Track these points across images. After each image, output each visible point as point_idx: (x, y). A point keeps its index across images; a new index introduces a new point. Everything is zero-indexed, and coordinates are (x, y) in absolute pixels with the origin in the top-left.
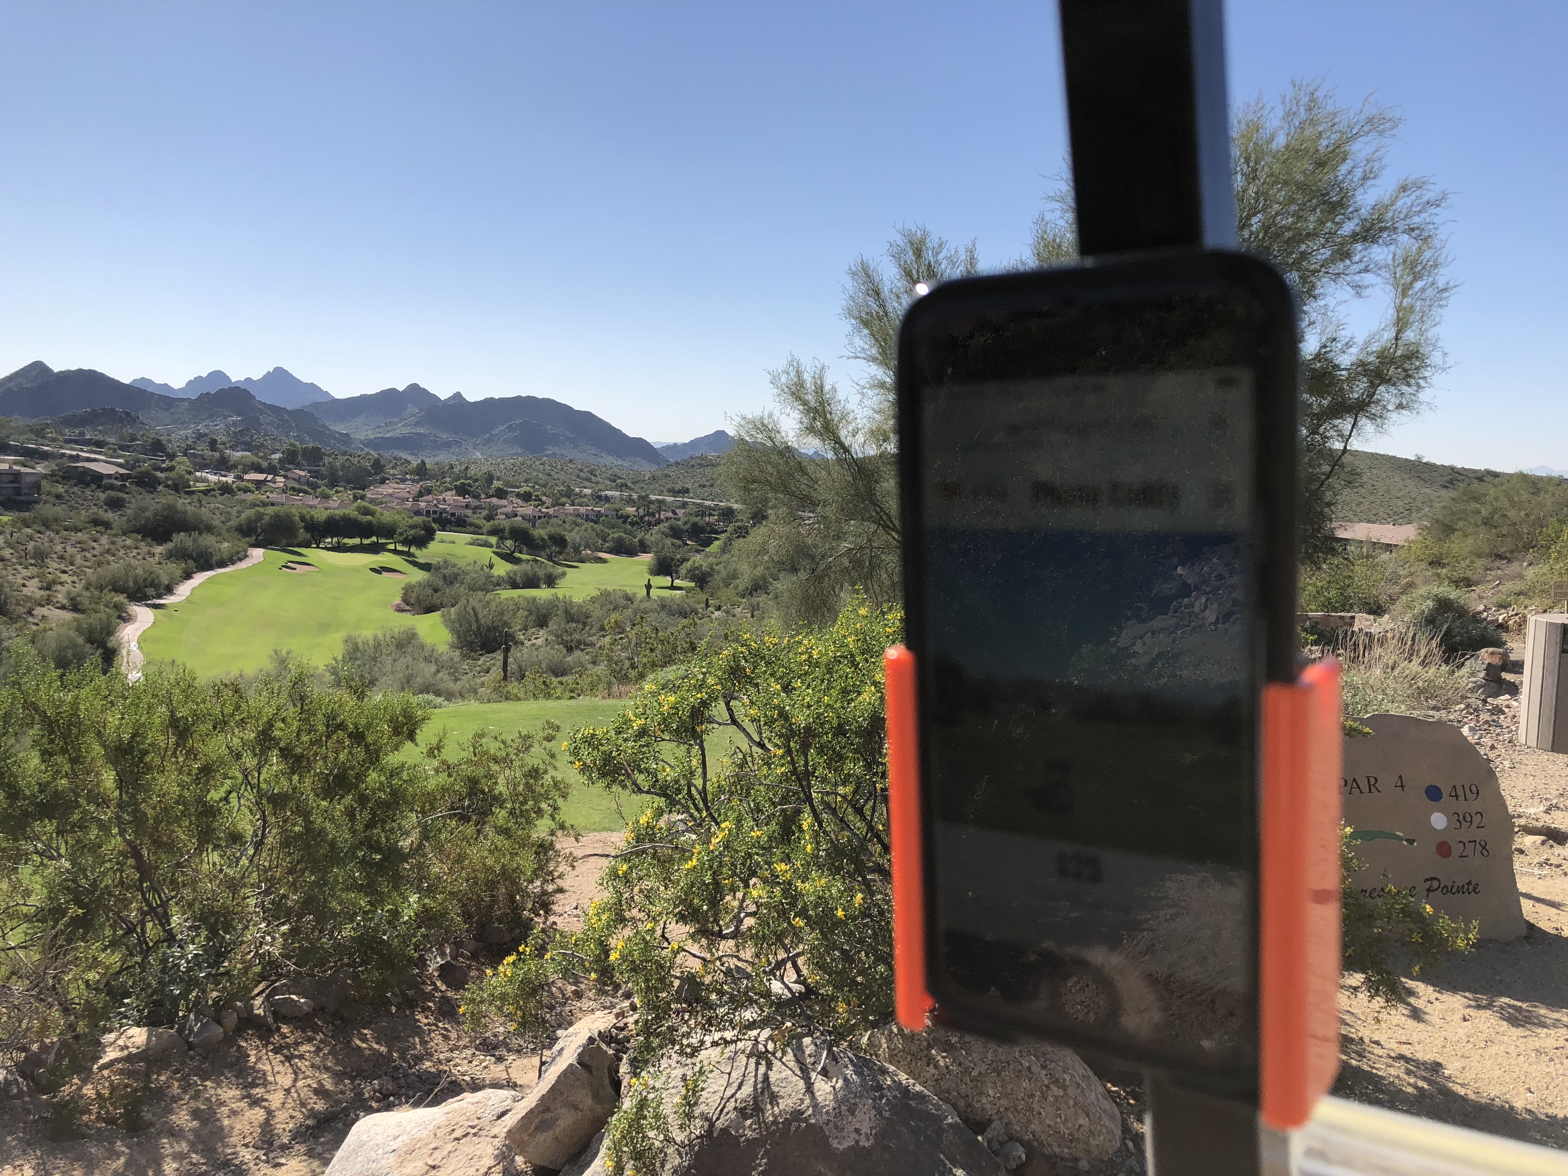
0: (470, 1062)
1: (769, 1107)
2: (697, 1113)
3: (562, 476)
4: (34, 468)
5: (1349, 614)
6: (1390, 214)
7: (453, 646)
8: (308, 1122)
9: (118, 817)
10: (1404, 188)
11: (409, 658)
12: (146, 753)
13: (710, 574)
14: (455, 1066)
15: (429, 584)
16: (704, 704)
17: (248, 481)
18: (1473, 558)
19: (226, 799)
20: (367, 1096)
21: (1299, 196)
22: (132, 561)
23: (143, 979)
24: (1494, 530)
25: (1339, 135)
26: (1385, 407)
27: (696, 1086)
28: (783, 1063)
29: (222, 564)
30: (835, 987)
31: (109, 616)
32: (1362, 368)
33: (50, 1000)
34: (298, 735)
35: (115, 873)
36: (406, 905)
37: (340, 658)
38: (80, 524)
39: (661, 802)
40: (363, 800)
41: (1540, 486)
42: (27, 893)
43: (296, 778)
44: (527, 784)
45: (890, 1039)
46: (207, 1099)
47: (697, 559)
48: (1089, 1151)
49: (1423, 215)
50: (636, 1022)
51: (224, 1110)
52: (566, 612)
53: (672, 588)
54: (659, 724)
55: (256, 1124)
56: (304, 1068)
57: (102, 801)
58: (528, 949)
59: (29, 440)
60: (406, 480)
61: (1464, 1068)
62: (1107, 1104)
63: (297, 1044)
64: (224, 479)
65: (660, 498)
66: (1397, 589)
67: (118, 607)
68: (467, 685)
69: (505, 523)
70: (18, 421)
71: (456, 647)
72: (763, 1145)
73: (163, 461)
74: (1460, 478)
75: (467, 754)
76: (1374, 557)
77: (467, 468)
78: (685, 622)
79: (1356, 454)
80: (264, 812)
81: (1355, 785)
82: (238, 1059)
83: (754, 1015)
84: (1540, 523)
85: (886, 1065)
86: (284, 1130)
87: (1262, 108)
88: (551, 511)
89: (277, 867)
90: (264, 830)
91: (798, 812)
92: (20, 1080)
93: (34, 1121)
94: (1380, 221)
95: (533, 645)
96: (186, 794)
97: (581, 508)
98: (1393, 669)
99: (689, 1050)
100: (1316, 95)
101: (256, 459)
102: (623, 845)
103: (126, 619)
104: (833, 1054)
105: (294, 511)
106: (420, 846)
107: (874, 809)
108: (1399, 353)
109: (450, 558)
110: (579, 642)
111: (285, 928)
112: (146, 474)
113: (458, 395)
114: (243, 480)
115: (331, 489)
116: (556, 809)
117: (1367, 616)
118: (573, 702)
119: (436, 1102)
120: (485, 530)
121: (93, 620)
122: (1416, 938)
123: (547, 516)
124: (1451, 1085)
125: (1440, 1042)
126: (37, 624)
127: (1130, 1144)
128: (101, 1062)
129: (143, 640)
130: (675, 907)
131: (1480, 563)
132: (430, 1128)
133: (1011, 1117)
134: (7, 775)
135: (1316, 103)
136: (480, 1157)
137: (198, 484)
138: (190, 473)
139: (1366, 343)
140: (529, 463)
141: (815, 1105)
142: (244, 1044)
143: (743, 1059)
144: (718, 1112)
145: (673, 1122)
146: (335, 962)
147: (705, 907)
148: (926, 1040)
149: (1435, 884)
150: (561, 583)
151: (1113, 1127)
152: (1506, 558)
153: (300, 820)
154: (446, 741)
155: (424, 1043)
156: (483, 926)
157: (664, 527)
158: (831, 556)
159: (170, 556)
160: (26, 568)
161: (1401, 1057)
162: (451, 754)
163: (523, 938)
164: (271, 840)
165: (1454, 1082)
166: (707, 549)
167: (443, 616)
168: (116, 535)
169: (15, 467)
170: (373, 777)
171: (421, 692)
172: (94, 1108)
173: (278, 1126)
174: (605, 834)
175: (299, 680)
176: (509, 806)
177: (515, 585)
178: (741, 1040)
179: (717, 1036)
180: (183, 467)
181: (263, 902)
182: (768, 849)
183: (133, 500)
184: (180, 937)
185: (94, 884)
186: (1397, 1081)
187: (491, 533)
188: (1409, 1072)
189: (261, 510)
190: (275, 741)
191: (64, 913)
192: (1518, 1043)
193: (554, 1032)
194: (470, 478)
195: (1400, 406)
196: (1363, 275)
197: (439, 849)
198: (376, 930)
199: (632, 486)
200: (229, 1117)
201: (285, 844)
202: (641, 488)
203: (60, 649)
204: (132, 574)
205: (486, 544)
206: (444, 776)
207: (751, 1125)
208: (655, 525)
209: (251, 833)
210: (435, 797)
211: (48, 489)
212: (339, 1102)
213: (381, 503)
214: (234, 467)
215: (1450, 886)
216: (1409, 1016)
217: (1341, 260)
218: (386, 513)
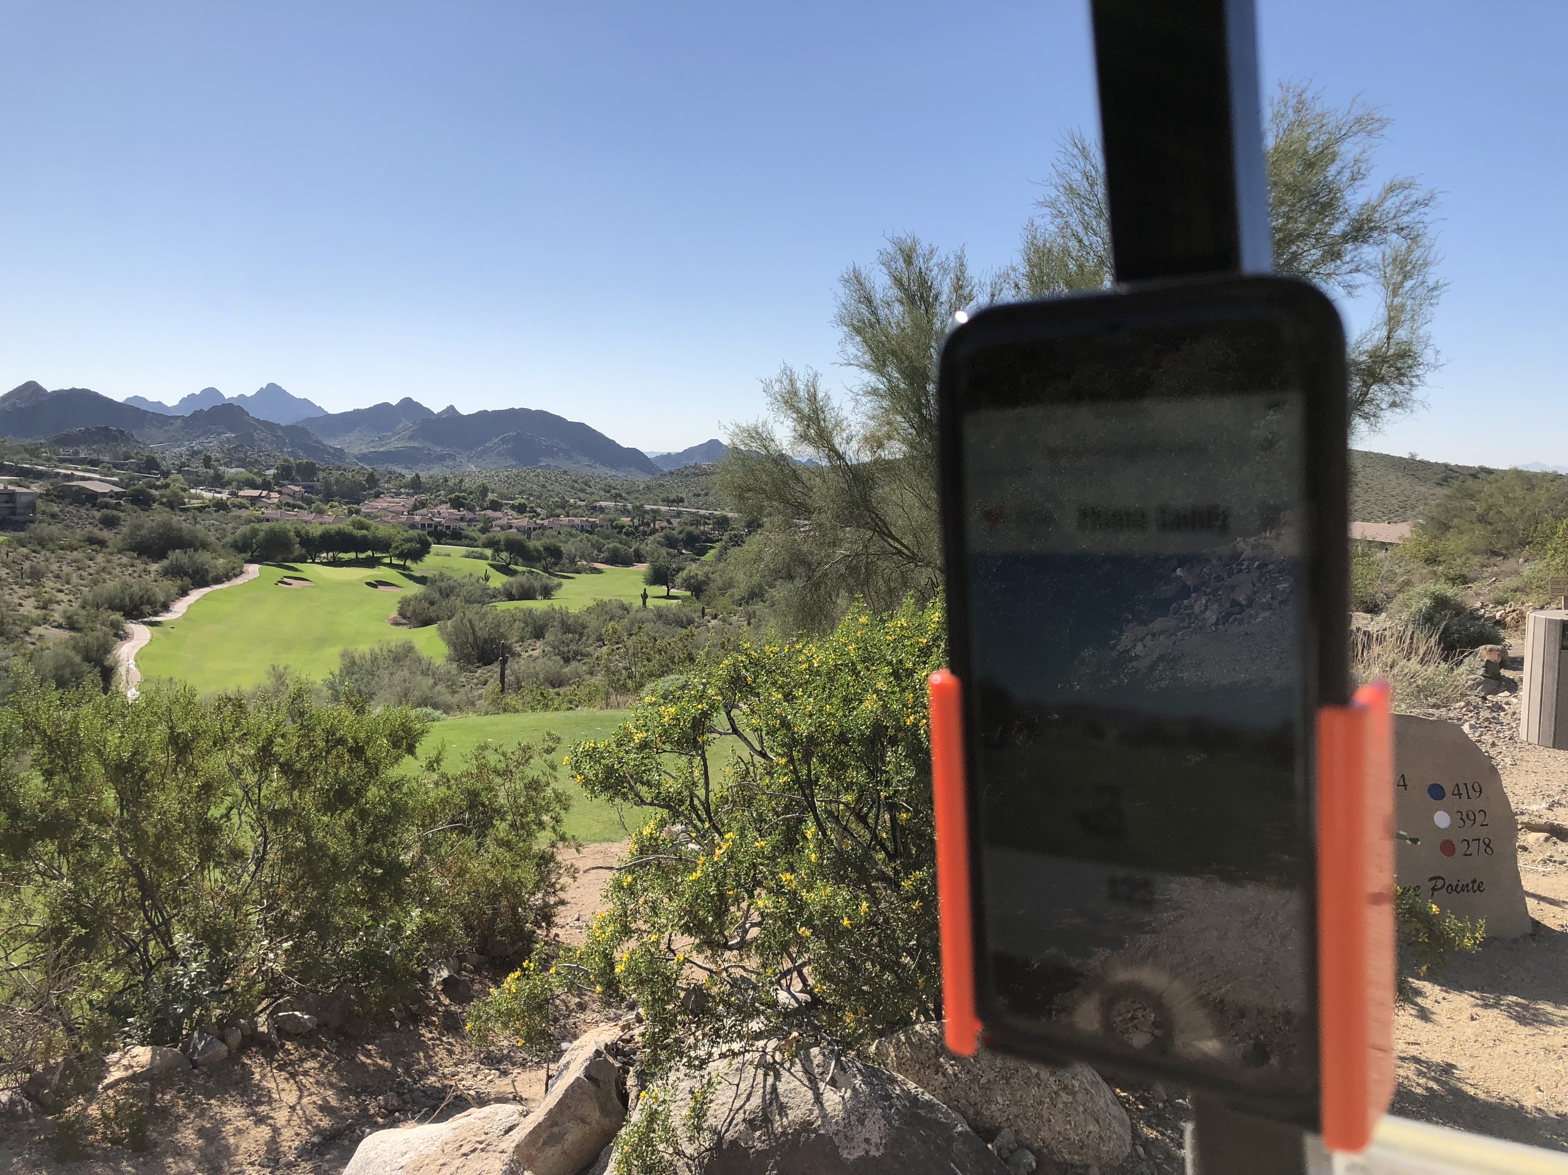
0: (475, 1076)
1: (777, 1118)
2: (705, 1126)
3: (557, 488)
4: (28, 488)
5: (1347, 613)
6: (1377, 215)
7: (450, 659)
8: (315, 1139)
9: (119, 836)
10: (1391, 190)
11: (406, 672)
12: (145, 771)
13: (705, 583)
14: (460, 1080)
15: (425, 597)
16: (705, 715)
17: (243, 497)
18: (1469, 555)
19: (227, 816)
20: (372, 1112)
21: (1289, 199)
22: (128, 578)
23: (146, 999)
24: (1489, 527)
25: (1327, 136)
26: (1378, 405)
27: (704, 1098)
28: (791, 1074)
29: (218, 580)
30: (842, 996)
31: (105, 634)
33: (54, 1020)
34: (297, 751)
35: (117, 892)
36: (408, 919)
37: (337, 672)
38: (75, 543)
39: (665, 813)
40: (363, 814)
41: (1534, 482)
42: (29, 913)
43: (296, 793)
44: (530, 799)
45: (898, 1047)
46: (211, 1118)
47: (692, 568)
48: (1099, 1158)
49: (1412, 215)
50: (643, 1035)
51: (229, 1128)
52: (563, 623)
53: (668, 597)
54: (660, 736)
55: (262, 1141)
56: (308, 1085)
57: (103, 821)
58: (532, 965)
59: (23, 460)
60: (401, 493)
61: (1473, 1068)
62: (1116, 1110)
63: (302, 1060)
64: (218, 496)
65: (655, 507)
66: (1394, 587)
67: (115, 625)
68: (465, 698)
69: (501, 536)
70: (12, 441)
71: (454, 660)
72: (773, 1156)
73: (158, 479)
74: (1454, 475)
75: (469, 766)
76: (1370, 556)
77: (461, 481)
78: (682, 631)
80: (265, 829)
82: (243, 1077)
83: (761, 1025)
84: (1536, 520)
85: (895, 1074)
86: (290, 1147)
88: (546, 522)
89: (279, 883)
90: (265, 847)
91: (801, 821)
92: (26, 1101)
93: (41, 1142)
94: (1371, 221)
95: (530, 656)
96: (187, 811)
97: (575, 519)
98: (1391, 667)
99: (697, 1063)
100: (1304, 97)
101: (250, 476)
102: (626, 856)
103: (123, 637)
104: (842, 1065)
105: (288, 526)
106: (421, 858)
107: (877, 817)
108: (1391, 352)
109: (445, 571)
110: (576, 653)
111: (285, 945)
112: (140, 492)
113: (452, 408)
114: (238, 497)
115: (326, 504)
116: (558, 821)
117: (1365, 615)
118: (571, 713)
119: (443, 1117)
120: (480, 543)
121: (91, 638)
122: (1423, 938)
123: (542, 527)
125: (1448, 1042)
126: (33, 644)
127: (1141, 1150)
128: (106, 1081)
129: (140, 657)
130: (681, 918)
131: (1476, 560)
132: (438, 1144)
133: (1021, 1124)
134: (7, 795)
135: (1304, 105)
136: (489, 1173)
137: (193, 501)
138: (184, 490)
139: (1357, 343)
140: (524, 475)
141: (824, 1116)
142: (249, 1062)
143: (751, 1070)
144: (726, 1124)
145: (682, 1134)
146: (339, 978)
147: (710, 919)
148: (933, 1047)
149: (1440, 883)
150: (557, 594)
151: (1122, 1131)
152: (1501, 554)
153: (301, 836)
154: (445, 754)
155: (428, 1057)
156: (486, 939)
157: (658, 536)
158: (827, 563)
159: (167, 573)
160: (22, 587)
161: (1416, 1060)
162: (453, 766)
163: (527, 952)
164: (272, 856)
165: (1465, 1082)
166: (702, 558)
167: (440, 628)
168: (111, 554)
169: (10, 487)
170: (373, 792)
171: (419, 706)
172: (100, 1129)
173: (284, 1143)
174: (605, 845)
175: (298, 696)
176: (509, 818)
177: (511, 597)
178: (748, 1051)
179: (725, 1048)
180: (178, 484)
181: (265, 918)
182: (773, 859)
183: (128, 518)
184: (182, 955)
185: (96, 903)
186: (1406, 1082)
187: (486, 545)
188: (1420, 1074)
189: (257, 526)
190: (276, 760)
191: (67, 933)
192: (1526, 1042)
193: (558, 1044)
194: (464, 491)
195: (1393, 405)
196: (1354, 275)
197: (441, 862)
198: (379, 945)
199: (627, 496)
200: (234, 1135)
201: (287, 860)
202: (636, 498)
203: (57, 668)
204: (127, 592)
205: (482, 557)
206: (443, 789)
207: (760, 1136)
208: (650, 534)
209: (252, 849)
210: (435, 810)
211: (43, 508)
212: (344, 1118)
213: (376, 517)
214: (228, 483)
215: (1454, 884)
216: (1417, 1017)
217: (1332, 260)
218: (381, 527)
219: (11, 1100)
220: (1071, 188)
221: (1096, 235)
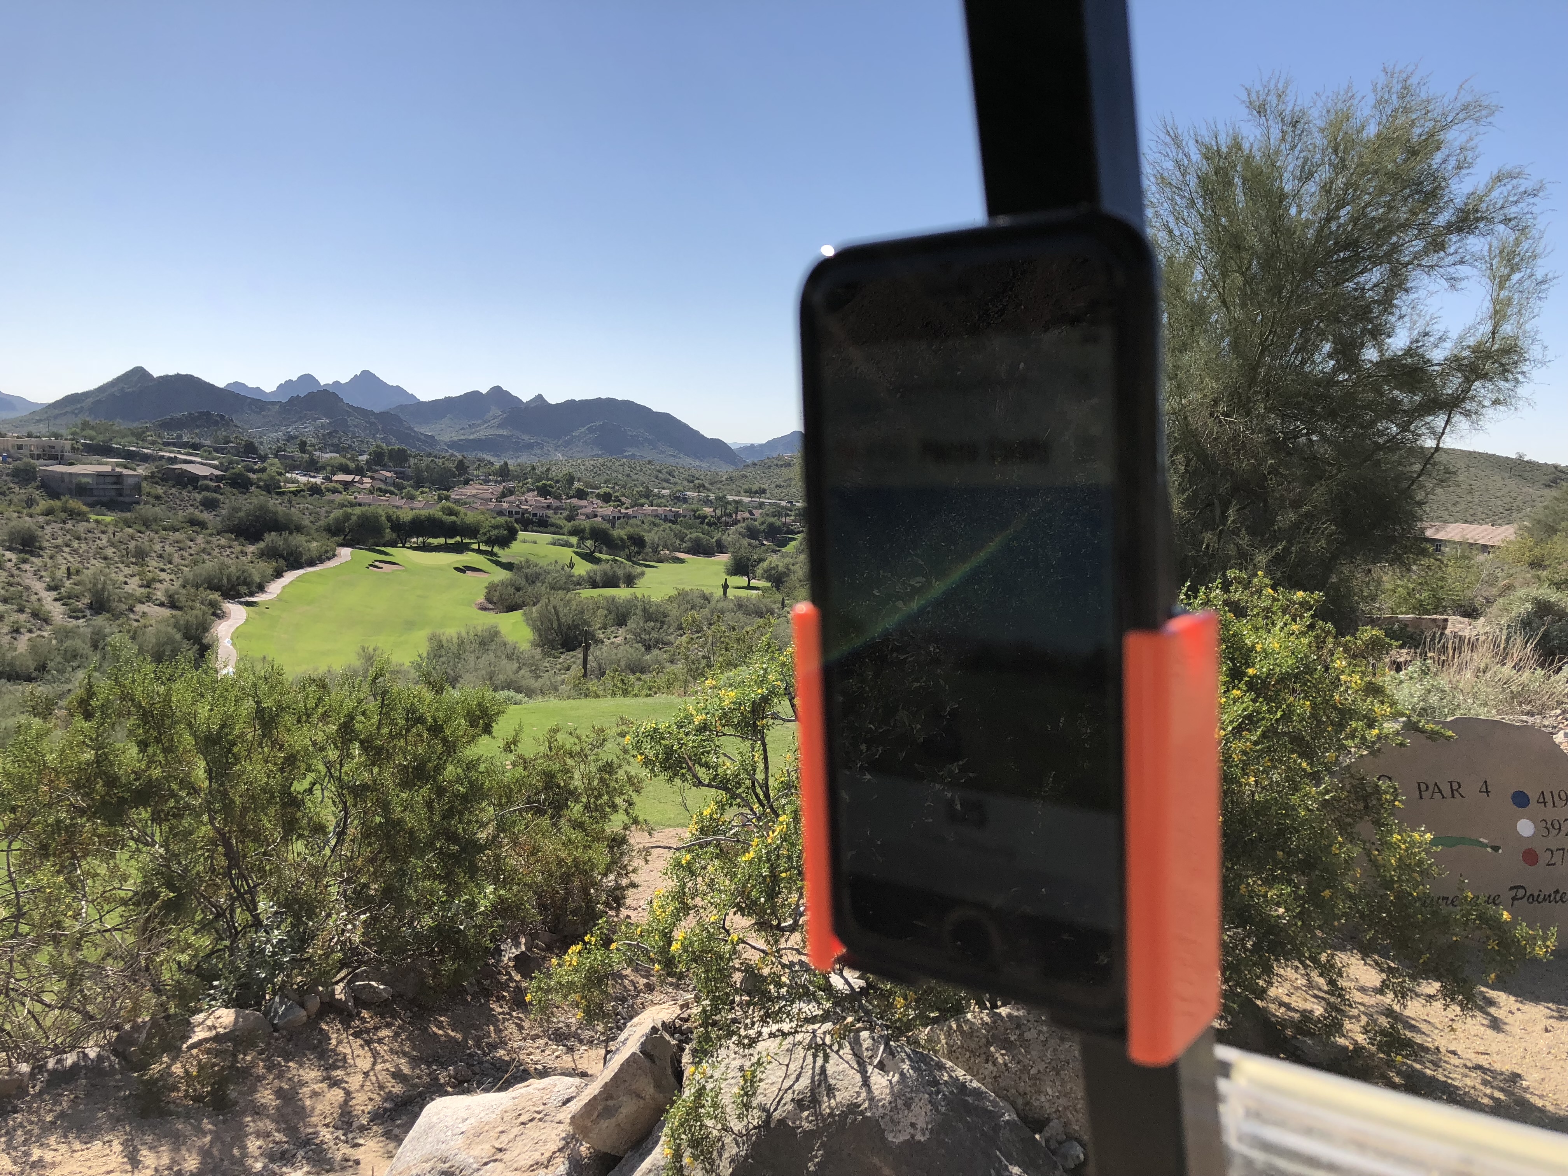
0: (543, 1051)
1: (825, 1099)
2: (754, 1104)
3: (641, 477)
4: (135, 470)
5: (1443, 617)
6: (1484, 205)
7: (535, 645)
8: (387, 1105)
9: (208, 805)
10: (1499, 179)
11: (492, 655)
12: (233, 743)
13: (786, 574)
14: (528, 1054)
15: (512, 584)
16: (765, 700)
17: (337, 482)
19: (310, 791)
20: (442, 1081)
21: (1391, 187)
22: (226, 559)
23: (232, 963)
25: (1433, 123)
26: (1480, 402)
27: (754, 1077)
28: (841, 1057)
29: (311, 563)
31: (204, 613)
32: (1455, 363)
33: (143, 980)
34: (377, 729)
35: (206, 860)
36: (482, 895)
37: (425, 655)
38: (177, 524)
39: (723, 795)
40: (440, 791)
42: (125, 878)
43: (376, 769)
44: (602, 780)
45: (949, 1035)
46: (290, 1079)
47: (773, 559)
49: (1520, 205)
50: (698, 1013)
51: (306, 1090)
52: (645, 610)
53: (749, 587)
54: (720, 719)
55: (336, 1105)
56: (382, 1053)
57: (194, 790)
58: (593, 939)
59: (130, 443)
60: (490, 481)
61: (1543, 1080)
63: (376, 1029)
64: (313, 480)
65: (737, 498)
66: (1495, 591)
67: (213, 605)
68: (548, 683)
69: (586, 524)
70: (120, 425)
71: (538, 645)
72: (820, 1137)
73: (255, 463)
74: (1564, 476)
75: (543, 749)
76: (1470, 559)
77: (548, 469)
78: (761, 621)
79: (1448, 451)
80: (345, 803)
81: (1436, 790)
82: (320, 1041)
83: (813, 1008)
85: (944, 1060)
86: (363, 1111)
87: (1352, 97)
88: (630, 511)
89: (358, 857)
90: (346, 821)
92: (113, 1058)
93: (125, 1098)
94: (1477, 211)
95: (612, 643)
96: (272, 782)
97: (659, 509)
98: (1484, 672)
99: (746, 1041)
100: (1409, 82)
101: (344, 461)
102: (686, 837)
103: (220, 615)
104: (890, 1048)
105: (380, 511)
106: (495, 837)
108: (1496, 347)
109: (531, 558)
110: (657, 642)
111: (363, 917)
112: (240, 475)
113: (540, 397)
114: (331, 481)
115: (417, 490)
116: (631, 804)
117: (1461, 619)
118: (649, 700)
119: (505, 1087)
120: (565, 530)
121: (191, 616)
122: (1492, 945)
123: (626, 516)
124: (1528, 1096)
125: (1520, 1053)
126: (137, 621)
128: (190, 1041)
129: (236, 637)
130: (733, 899)
132: (498, 1112)
133: (1070, 1116)
134: (104, 763)
135: (1409, 91)
136: (545, 1142)
137: (288, 485)
138: (280, 474)
139: (1460, 337)
140: (609, 464)
141: (871, 1099)
142: (327, 1028)
143: (800, 1052)
144: (775, 1103)
145: (731, 1110)
146: (414, 951)
147: (762, 900)
148: (985, 1036)
149: (1521, 893)
150: (640, 582)
153: (380, 811)
154: (523, 735)
155: (498, 1031)
156: (557, 918)
157: (740, 527)
159: (263, 555)
160: (127, 566)
161: (1478, 1067)
162: (527, 748)
163: (590, 928)
164: (353, 830)
165: (1532, 1093)
166: (784, 550)
167: (525, 614)
168: (211, 535)
169: (117, 469)
170: (451, 771)
171: (503, 689)
172: (183, 1087)
173: (357, 1107)
175: (379, 675)
176: (584, 800)
177: (595, 585)
178: (799, 1032)
179: (775, 1028)
180: (274, 469)
181: (345, 891)
183: (227, 501)
184: (265, 922)
185: (186, 870)
186: (1472, 1091)
187: (572, 533)
188: (1485, 1083)
189: (349, 510)
190: (356, 734)
191: (157, 897)
193: (623, 1022)
194: (551, 479)
195: (1496, 402)
196: (1458, 267)
197: (515, 841)
198: (453, 919)
199: (710, 487)
200: (311, 1097)
201: (366, 835)
202: (719, 489)
203: (158, 644)
204: (226, 572)
205: (567, 545)
206: (520, 769)
207: (808, 1116)
208: (732, 525)
209: (334, 824)
210: (511, 790)
211: (148, 490)
212: (416, 1086)
213: (465, 504)
214: (323, 468)
215: (1536, 895)
216: (1488, 1026)
217: (1435, 251)
218: (469, 513)
219: (99, 1056)
220: (1163, 178)
221: (1186, 224)
